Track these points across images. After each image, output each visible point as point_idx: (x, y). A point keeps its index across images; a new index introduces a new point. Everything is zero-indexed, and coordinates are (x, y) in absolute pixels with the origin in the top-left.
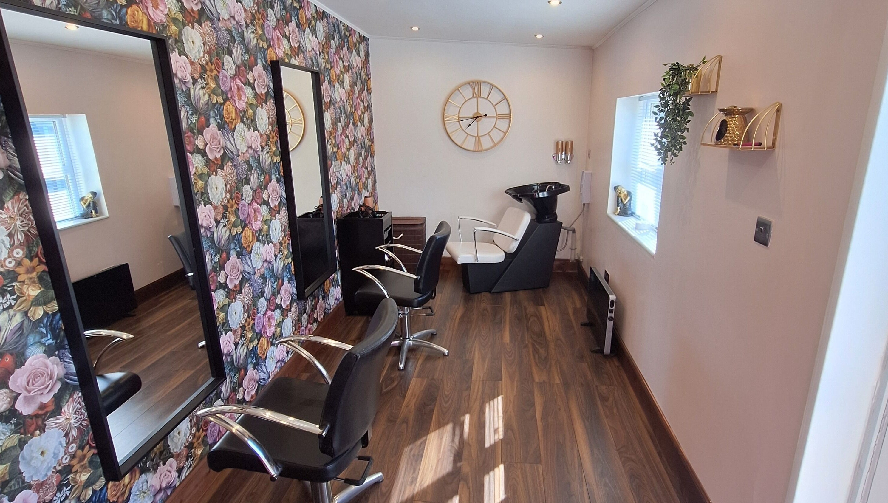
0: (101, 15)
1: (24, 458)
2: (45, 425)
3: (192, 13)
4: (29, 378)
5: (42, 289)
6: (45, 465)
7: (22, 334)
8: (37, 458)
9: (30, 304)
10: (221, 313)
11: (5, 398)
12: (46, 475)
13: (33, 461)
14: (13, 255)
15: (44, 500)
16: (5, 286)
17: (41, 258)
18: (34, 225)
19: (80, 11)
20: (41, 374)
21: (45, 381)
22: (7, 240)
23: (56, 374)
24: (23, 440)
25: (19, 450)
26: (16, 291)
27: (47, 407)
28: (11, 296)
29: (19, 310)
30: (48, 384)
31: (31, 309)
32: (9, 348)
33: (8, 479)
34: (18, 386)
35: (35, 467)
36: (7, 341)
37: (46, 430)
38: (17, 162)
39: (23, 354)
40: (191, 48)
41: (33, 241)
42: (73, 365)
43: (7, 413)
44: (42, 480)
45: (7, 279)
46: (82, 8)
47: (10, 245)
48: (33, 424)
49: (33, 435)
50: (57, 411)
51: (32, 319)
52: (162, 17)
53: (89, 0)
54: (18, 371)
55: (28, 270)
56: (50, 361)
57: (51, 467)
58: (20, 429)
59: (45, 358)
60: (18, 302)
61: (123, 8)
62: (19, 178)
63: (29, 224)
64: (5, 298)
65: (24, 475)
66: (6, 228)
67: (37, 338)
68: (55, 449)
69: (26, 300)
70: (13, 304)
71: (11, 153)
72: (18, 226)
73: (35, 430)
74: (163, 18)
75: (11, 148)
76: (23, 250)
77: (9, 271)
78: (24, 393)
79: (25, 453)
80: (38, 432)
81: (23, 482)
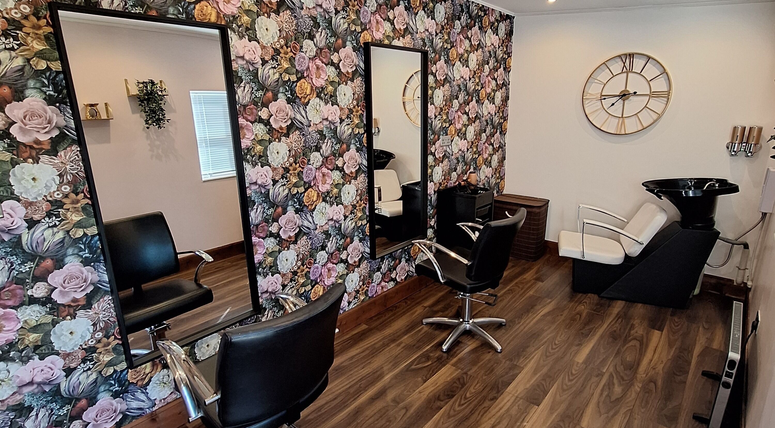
0: (167, 12)
1: (55, 333)
2: (76, 314)
3: (269, 5)
4: (65, 278)
5: (84, 217)
6: (73, 342)
7: (62, 246)
8: (66, 335)
9: (72, 226)
10: (268, 257)
11: (43, 289)
12: (73, 349)
13: (63, 337)
14: (61, 190)
15: (70, 366)
16: (52, 210)
17: (86, 194)
18: (82, 170)
19: (146, 9)
20: (76, 277)
21: (79, 283)
22: (57, 179)
23: (90, 279)
24: (55, 320)
25: (51, 327)
26: (61, 216)
27: (79, 301)
28: (56, 218)
29: (62, 229)
30: (82, 285)
31: (73, 229)
32: (51, 255)
33: (40, 344)
34: (55, 282)
35: (64, 341)
36: (50, 249)
37: (76, 317)
38: (73, 123)
39: (62, 260)
40: (264, 35)
41: (81, 181)
42: (106, 275)
43: (44, 299)
44: (68, 352)
45: (54, 206)
46: (148, 7)
47: (60, 182)
48: (66, 311)
49: (64, 319)
50: (88, 305)
51: (72, 236)
52: (233, 9)
53: (156, 1)
54: (56, 271)
55: (73, 201)
56: (85, 269)
57: (78, 344)
58: (54, 312)
59: (81, 266)
60: (62, 223)
61: (191, 4)
62: (73, 135)
63: (78, 169)
64: (51, 219)
65: (54, 344)
66: (57, 170)
67: (76, 251)
68: (83, 332)
69: (69, 222)
70: (57, 224)
71: (67, 117)
72: (68, 169)
73: (67, 316)
74: (235, 11)
75: (68, 113)
76: (70, 187)
77: (56, 201)
78: (60, 288)
79: (56, 330)
80: (69, 317)
81: (53, 349)
